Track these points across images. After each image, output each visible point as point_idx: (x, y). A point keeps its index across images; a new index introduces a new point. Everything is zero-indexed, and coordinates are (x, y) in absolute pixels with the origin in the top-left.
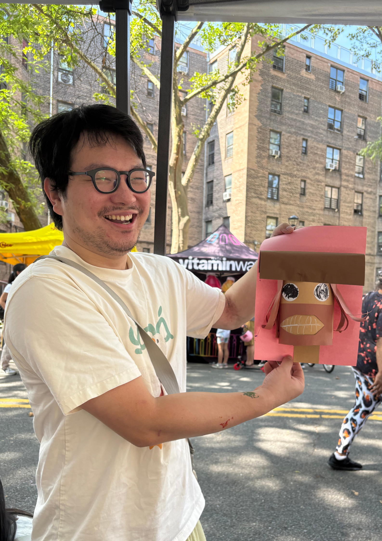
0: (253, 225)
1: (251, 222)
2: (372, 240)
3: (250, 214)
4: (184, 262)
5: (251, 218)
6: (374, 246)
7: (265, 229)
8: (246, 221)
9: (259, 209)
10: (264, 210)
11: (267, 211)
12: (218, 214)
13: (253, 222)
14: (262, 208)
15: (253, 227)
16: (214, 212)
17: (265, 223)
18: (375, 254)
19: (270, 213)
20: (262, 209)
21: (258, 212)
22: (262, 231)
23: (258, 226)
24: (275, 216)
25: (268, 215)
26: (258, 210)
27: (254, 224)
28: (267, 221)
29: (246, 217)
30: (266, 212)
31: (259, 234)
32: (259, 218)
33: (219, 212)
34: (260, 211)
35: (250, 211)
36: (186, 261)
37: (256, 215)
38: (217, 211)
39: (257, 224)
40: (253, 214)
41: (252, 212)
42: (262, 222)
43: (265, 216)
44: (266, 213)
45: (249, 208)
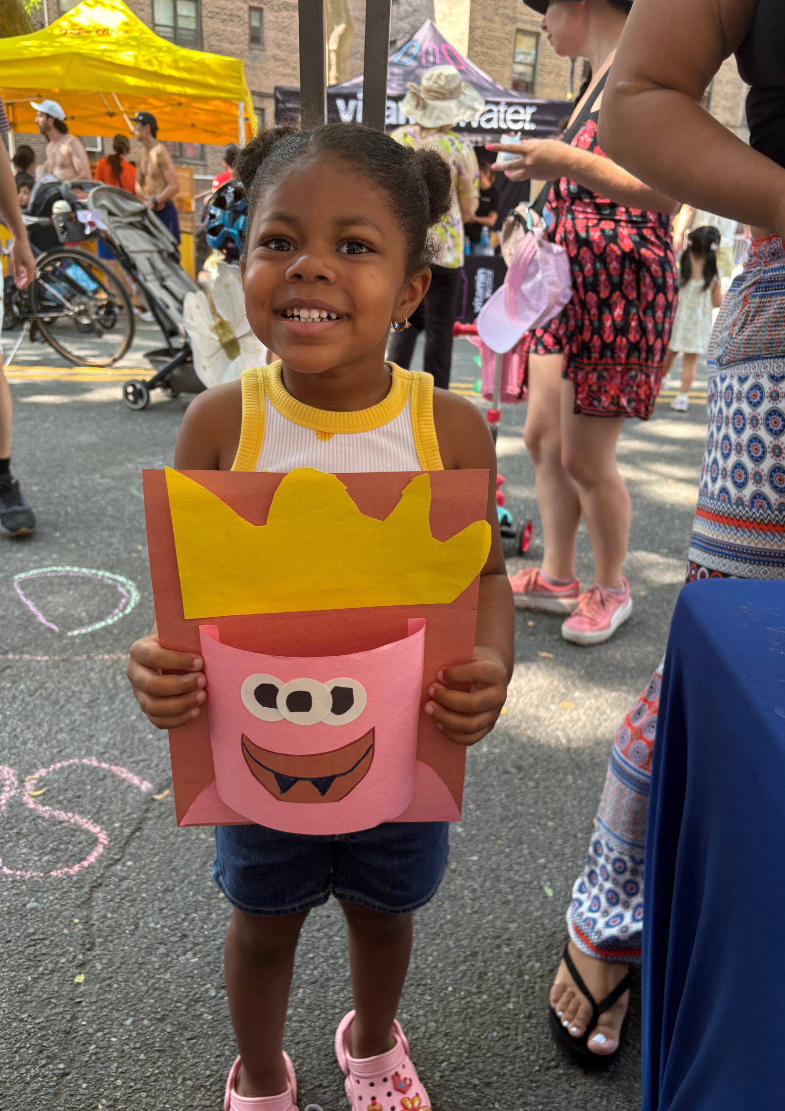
0: (485, 50)
1: (482, 44)
2: (737, 91)
3: (479, 23)
4: (347, 104)
5: (484, 32)
6: (738, 105)
7: (510, 60)
8: (470, 39)
9: (500, 11)
10: (511, 15)
11: (518, 16)
12: (410, 23)
13: (486, 41)
14: (506, 8)
15: (486, 54)
16: (401, 19)
17: (511, 46)
18: (739, 123)
19: (524, 21)
20: (507, 11)
21: (497, 18)
22: (504, 64)
23: (497, 53)
24: (534, 29)
25: (520, 25)
26: (497, 15)
27: (488, 48)
28: (516, 40)
29: (472, 29)
30: (514, 18)
31: (498, 72)
32: (499, 34)
33: (412, 19)
34: (503, 15)
35: (480, 16)
36: (352, 103)
37: (495, 25)
38: (407, 17)
39: (495, 49)
40: (487, 24)
41: (484, 18)
42: (506, 42)
43: (512, 28)
44: (514, 20)
45: (478, 7)
